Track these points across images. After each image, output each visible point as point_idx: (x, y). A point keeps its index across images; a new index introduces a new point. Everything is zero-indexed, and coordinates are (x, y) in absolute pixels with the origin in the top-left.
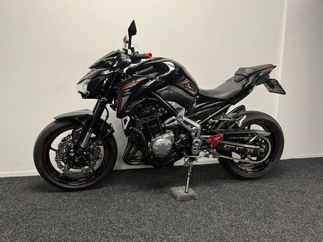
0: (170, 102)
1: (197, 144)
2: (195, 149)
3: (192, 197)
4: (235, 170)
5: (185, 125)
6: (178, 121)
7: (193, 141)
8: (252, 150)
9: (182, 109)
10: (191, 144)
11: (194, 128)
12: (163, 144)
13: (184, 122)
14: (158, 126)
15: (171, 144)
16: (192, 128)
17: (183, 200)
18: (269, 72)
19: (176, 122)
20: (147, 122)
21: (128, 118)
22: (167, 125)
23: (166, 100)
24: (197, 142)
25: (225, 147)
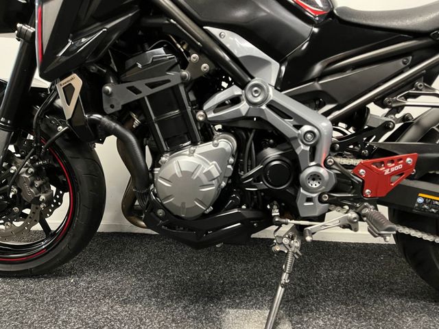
0: (215, 31)
1: (315, 185)
2: (309, 200)
5: (272, 117)
6: (249, 102)
9: (267, 62)
10: (297, 184)
11: (306, 128)
12: (187, 175)
13: (272, 106)
14: (184, 115)
15: (216, 174)
16: (298, 127)
19: (243, 107)
20: (138, 97)
21: (77, 82)
22: (211, 115)
23: (200, 24)
24: (316, 177)
25: (420, 200)
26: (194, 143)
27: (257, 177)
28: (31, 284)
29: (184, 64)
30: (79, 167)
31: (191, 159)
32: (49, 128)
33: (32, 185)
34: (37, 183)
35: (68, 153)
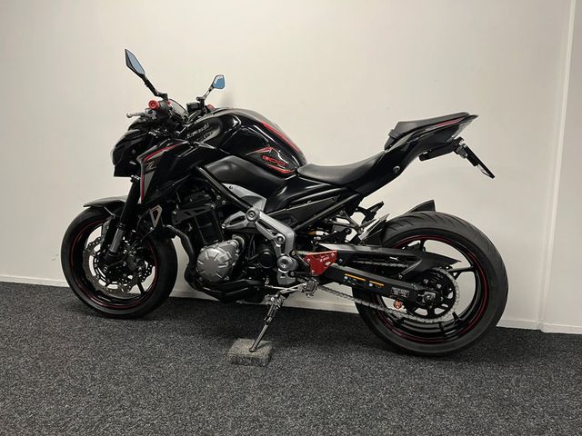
0: (227, 185)
1: (284, 266)
2: (283, 275)
3: (255, 361)
4: (381, 328)
5: (261, 228)
6: (248, 220)
7: (277, 259)
8: (404, 292)
9: (259, 199)
10: (276, 266)
11: (279, 235)
12: (211, 259)
13: (261, 222)
14: (215, 225)
15: (227, 258)
16: (275, 234)
17: (237, 361)
18: (454, 128)
19: (245, 223)
20: (189, 217)
21: (159, 209)
22: (229, 226)
23: (220, 182)
24: (285, 262)
25: (346, 278)
26: (220, 241)
27: (256, 261)
28: (131, 323)
29: (214, 199)
30: (161, 251)
31: (215, 250)
32: (145, 228)
33: (135, 261)
34: (138, 260)
35: (155, 243)
